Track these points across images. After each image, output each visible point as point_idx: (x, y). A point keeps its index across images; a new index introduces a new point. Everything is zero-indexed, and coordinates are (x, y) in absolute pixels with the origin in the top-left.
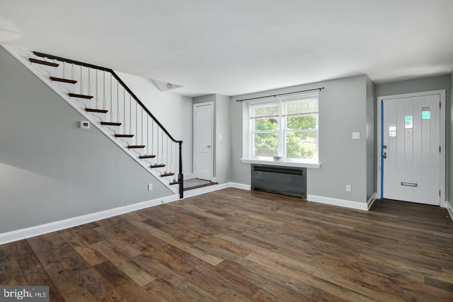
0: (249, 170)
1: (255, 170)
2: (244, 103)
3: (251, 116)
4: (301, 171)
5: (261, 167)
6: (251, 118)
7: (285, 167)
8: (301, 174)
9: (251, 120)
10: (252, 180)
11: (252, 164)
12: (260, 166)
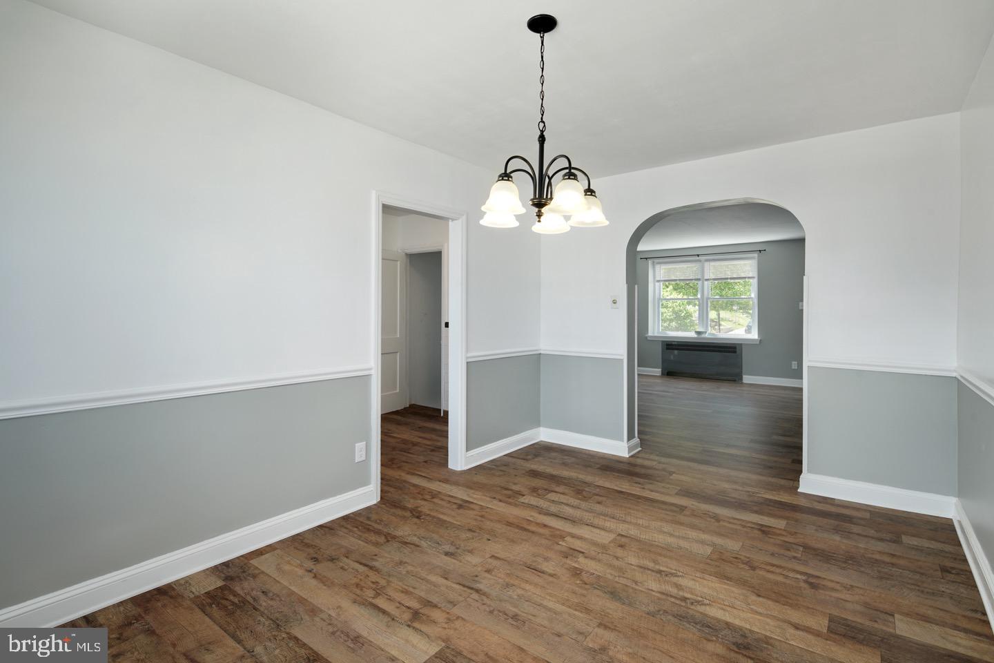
0: (659, 349)
1: (667, 349)
2: (650, 262)
3: (658, 279)
4: (735, 348)
5: (679, 345)
6: (658, 281)
7: (713, 343)
8: (735, 352)
9: (657, 284)
10: (664, 361)
11: (663, 342)
12: (676, 343)
